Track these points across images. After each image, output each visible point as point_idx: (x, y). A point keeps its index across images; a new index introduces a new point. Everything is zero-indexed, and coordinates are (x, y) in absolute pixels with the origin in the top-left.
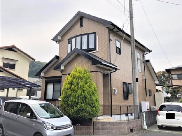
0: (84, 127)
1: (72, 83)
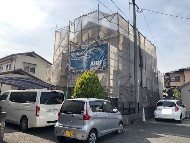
1: (82, 83)
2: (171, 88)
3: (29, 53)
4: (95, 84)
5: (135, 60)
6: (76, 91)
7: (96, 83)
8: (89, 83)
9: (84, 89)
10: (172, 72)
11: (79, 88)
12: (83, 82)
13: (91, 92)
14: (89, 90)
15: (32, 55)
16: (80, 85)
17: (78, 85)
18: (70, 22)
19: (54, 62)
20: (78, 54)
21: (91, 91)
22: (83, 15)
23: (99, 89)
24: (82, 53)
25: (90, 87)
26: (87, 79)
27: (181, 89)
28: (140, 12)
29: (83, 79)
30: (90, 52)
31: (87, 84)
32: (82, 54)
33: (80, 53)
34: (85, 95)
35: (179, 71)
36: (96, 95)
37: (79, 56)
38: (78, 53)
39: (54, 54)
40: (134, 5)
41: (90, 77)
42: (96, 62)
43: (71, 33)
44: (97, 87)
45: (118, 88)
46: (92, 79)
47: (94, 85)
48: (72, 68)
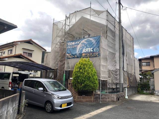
0: (88, 97)
1: (80, 68)
7: (91, 68)
8: (86, 68)
9: (82, 73)
11: (78, 72)
15: (29, 42)
18: (66, 16)
19: (52, 49)
22: (77, 11)
24: (77, 42)
25: (86, 71)
26: (84, 65)
27: (154, 73)
28: (124, 10)
29: (80, 65)
34: (83, 77)
35: (149, 57)
36: (91, 78)
37: (74, 45)
38: (73, 42)
39: (52, 43)
40: (120, 4)
42: (88, 49)
43: (67, 25)
44: (92, 71)
45: (107, 72)
46: (88, 65)
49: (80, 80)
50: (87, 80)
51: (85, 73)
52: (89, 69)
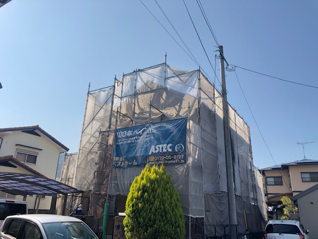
1: (144, 189)
2: (269, 196)
3: (29, 128)
4: (167, 190)
5: (227, 147)
6: (131, 205)
8: (157, 189)
9: (148, 201)
10: (270, 169)
11: (137, 199)
12: (144, 186)
13: (162, 207)
14: (157, 203)
15: (33, 131)
16: (140, 192)
17: (136, 193)
18: (115, 79)
19: (82, 147)
20: (129, 133)
21: (161, 204)
22: (138, 70)
23: (174, 200)
24: (138, 131)
25: (158, 196)
26: (152, 182)
27: (298, 200)
28: (231, 70)
29: (144, 181)
30: (152, 130)
31: (153, 190)
32: (137, 133)
33: (134, 131)
34: (150, 212)
35: (280, 167)
36: (170, 213)
37: (131, 137)
38: (129, 131)
39: (82, 133)
40: (223, 58)
41: (158, 176)
42: (161, 146)
43: (116, 97)
44: (172, 197)
45: (203, 199)
46: (162, 182)
47: (167, 194)
48: (117, 159)
49: (143, 218)
50: (160, 217)
51: (156, 202)
52: (164, 192)
